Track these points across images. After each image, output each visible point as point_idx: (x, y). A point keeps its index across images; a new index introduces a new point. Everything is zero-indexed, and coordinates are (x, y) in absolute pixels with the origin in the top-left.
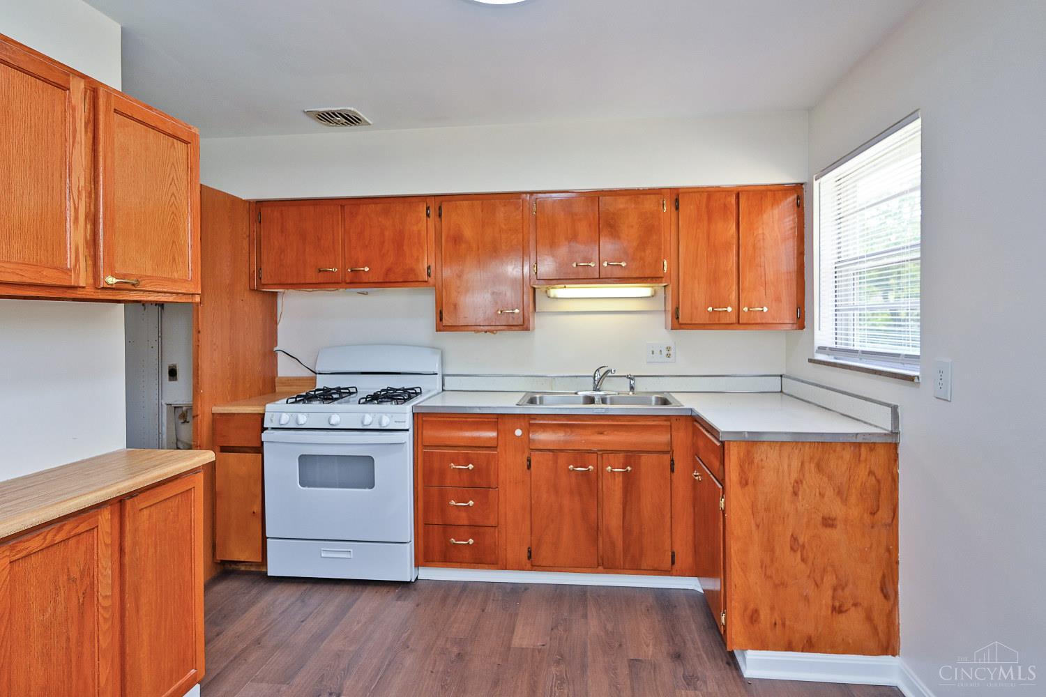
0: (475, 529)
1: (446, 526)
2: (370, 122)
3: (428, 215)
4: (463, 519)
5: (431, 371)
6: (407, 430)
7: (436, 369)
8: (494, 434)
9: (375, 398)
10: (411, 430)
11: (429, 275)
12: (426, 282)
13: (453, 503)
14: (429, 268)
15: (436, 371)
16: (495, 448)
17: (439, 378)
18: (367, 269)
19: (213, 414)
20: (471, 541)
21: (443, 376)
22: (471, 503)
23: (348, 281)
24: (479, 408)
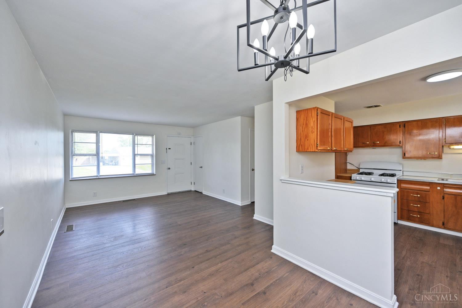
0: (419, 213)
1: (409, 211)
2: (382, 106)
3: (400, 127)
4: (416, 210)
5: (400, 169)
6: (395, 184)
7: (401, 169)
8: (429, 188)
9: (382, 175)
10: (397, 184)
11: (400, 143)
12: (399, 145)
13: (412, 205)
14: (400, 141)
15: (401, 170)
16: (429, 191)
17: (402, 171)
18: (378, 142)
19: (337, 176)
20: (419, 216)
21: (403, 171)
22: (419, 206)
23: (372, 145)
24: (422, 180)
